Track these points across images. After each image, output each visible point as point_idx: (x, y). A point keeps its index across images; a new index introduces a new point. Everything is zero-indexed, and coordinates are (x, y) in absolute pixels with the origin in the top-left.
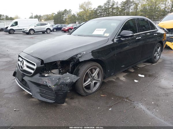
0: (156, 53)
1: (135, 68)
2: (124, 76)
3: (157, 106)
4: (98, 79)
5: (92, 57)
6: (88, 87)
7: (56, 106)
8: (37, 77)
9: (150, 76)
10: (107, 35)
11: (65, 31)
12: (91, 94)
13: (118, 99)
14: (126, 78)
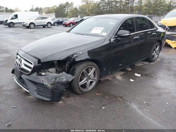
0: (155, 52)
1: (133, 67)
2: (120, 75)
3: (149, 105)
4: (94, 78)
5: (88, 57)
6: (84, 86)
7: (52, 104)
8: (34, 76)
9: (146, 75)
10: (104, 34)
11: (66, 25)
12: (86, 92)
13: (112, 98)
14: (122, 77)
